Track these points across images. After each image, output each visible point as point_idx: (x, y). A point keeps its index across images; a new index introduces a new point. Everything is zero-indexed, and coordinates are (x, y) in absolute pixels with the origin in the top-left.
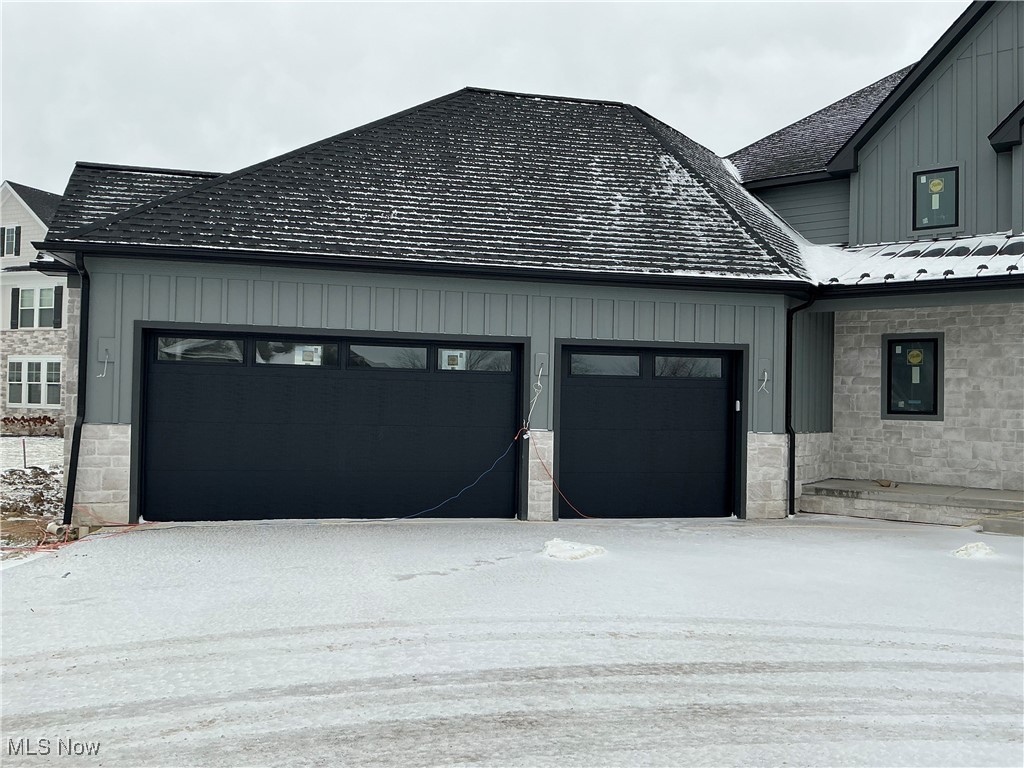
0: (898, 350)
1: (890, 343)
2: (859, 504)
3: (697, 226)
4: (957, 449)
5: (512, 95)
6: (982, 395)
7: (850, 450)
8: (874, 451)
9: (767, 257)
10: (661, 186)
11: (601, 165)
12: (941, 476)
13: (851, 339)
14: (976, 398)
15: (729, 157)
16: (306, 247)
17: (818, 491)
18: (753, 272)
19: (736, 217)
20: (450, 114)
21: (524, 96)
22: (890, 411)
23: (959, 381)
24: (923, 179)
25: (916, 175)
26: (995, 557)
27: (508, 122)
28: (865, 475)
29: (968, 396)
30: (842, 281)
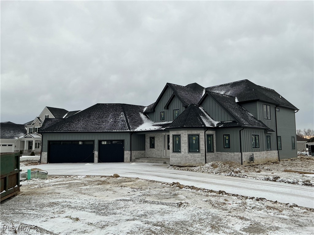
1: (150, 138)
2: (140, 160)
4: (156, 153)
7: (147, 153)
9: (127, 128)
12: (155, 156)
13: (147, 137)
14: (158, 145)
16: (66, 131)
18: (124, 130)
22: (150, 147)
23: (156, 143)
25: (161, 112)
27: (101, 109)
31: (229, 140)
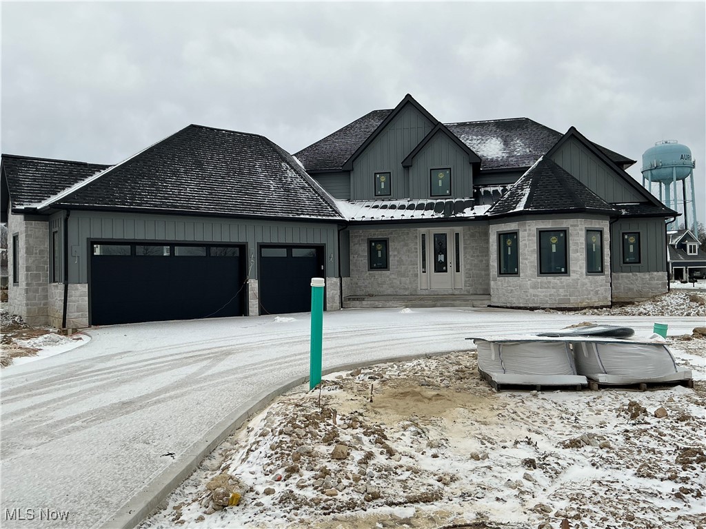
0: (373, 244)
1: (370, 241)
2: (364, 303)
3: (303, 196)
4: (394, 281)
5: (212, 129)
6: (402, 261)
7: (357, 284)
8: (366, 284)
9: (330, 210)
10: (286, 177)
11: (260, 167)
12: (390, 291)
13: (356, 240)
14: (400, 262)
15: (295, 155)
17: (349, 299)
18: (327, 216)
19: (316, 192)
20: (191, 140)
21: (218, 130)
22: (371, 268)
23: (395, 256)
24: (378, 176)
25: (375, 174)
26: (412, 312)
28: (363, 293)
29: (398, 261)
30: (356, 219)
31: (638, 245)
